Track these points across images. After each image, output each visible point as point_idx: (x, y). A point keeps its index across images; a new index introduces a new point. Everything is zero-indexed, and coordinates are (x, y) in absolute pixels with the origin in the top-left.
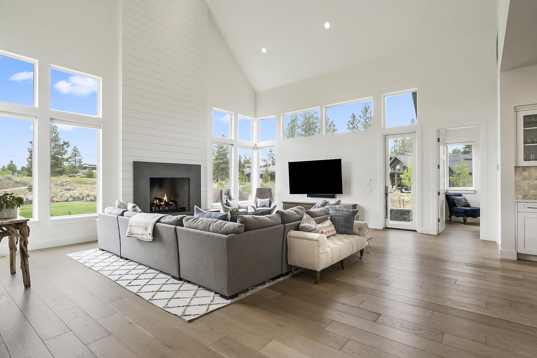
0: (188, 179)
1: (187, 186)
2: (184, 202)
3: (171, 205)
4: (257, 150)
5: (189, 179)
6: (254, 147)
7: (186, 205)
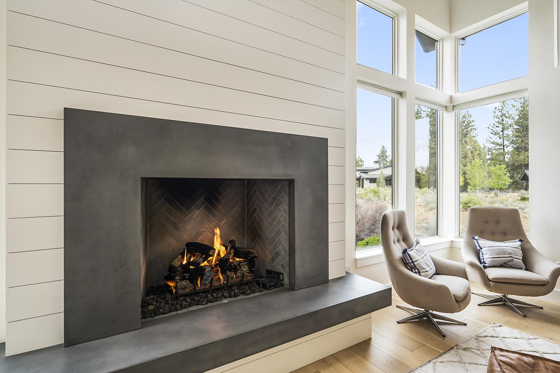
0: (288, 182)
1: (285, 206)
2: (277, 254)
3: (235, 269)
4: (454, 112)
5: (291, 182)
6: (447, 104)
7: (283, 266)
